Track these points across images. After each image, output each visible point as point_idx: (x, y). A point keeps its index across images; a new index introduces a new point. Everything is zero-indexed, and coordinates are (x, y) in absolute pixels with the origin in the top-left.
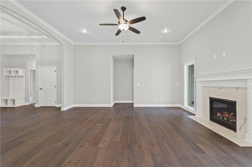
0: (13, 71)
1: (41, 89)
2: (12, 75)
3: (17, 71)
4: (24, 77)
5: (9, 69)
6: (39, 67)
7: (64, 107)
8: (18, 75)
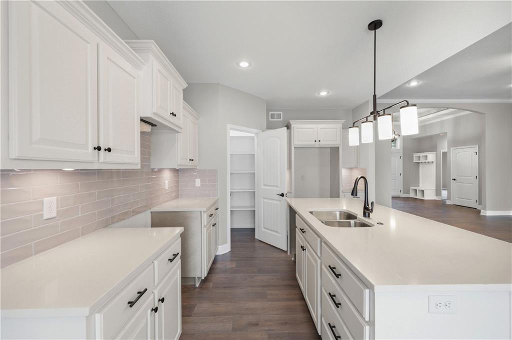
0: (422, 156)
1: (455, 180)
2: (421, 161)
3: (427, 156)
4: (435, 163)
5: (418, 154)
6: (452, 148)
7: (486, 210)
8: (428, 161)
